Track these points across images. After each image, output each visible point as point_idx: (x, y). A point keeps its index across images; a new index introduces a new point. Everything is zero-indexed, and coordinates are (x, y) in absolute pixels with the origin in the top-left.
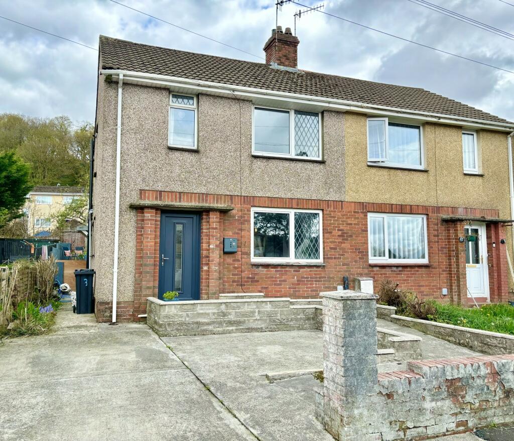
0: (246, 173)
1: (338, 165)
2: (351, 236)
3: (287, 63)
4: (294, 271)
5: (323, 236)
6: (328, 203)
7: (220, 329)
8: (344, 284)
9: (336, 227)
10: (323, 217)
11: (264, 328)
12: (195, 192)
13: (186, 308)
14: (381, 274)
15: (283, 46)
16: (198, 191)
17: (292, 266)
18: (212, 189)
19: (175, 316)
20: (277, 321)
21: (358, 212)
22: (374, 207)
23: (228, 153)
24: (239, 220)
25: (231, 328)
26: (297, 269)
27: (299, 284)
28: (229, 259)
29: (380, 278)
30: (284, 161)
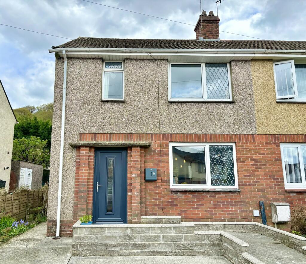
0: (164, 115)
1: (247, 104)
2: (265, 165)
3: (210, 36)
4: (211, 196)
5: (237, 165)
6: (240, 136)
7: (127, 251)
8: (260, 209)
9: (249, 157)
10: (236, 149)
11: (168, 252)
12: (122, 132)
13: (95, 231)
14: (299, 200)
15: (207, 25)
16: (125, 132)
17: (208, 192)
18: (136, 129)
19: (85, 238)
20: (181, 245)
21: (270, 144)
22: (286, 138)
23: (148, 101)
24: (158, 154)
25: (136, 251)
26: (213, 195)
27: (215, 208)
28: (151, 186)
29: (298, 203)
30: (197, 104)
